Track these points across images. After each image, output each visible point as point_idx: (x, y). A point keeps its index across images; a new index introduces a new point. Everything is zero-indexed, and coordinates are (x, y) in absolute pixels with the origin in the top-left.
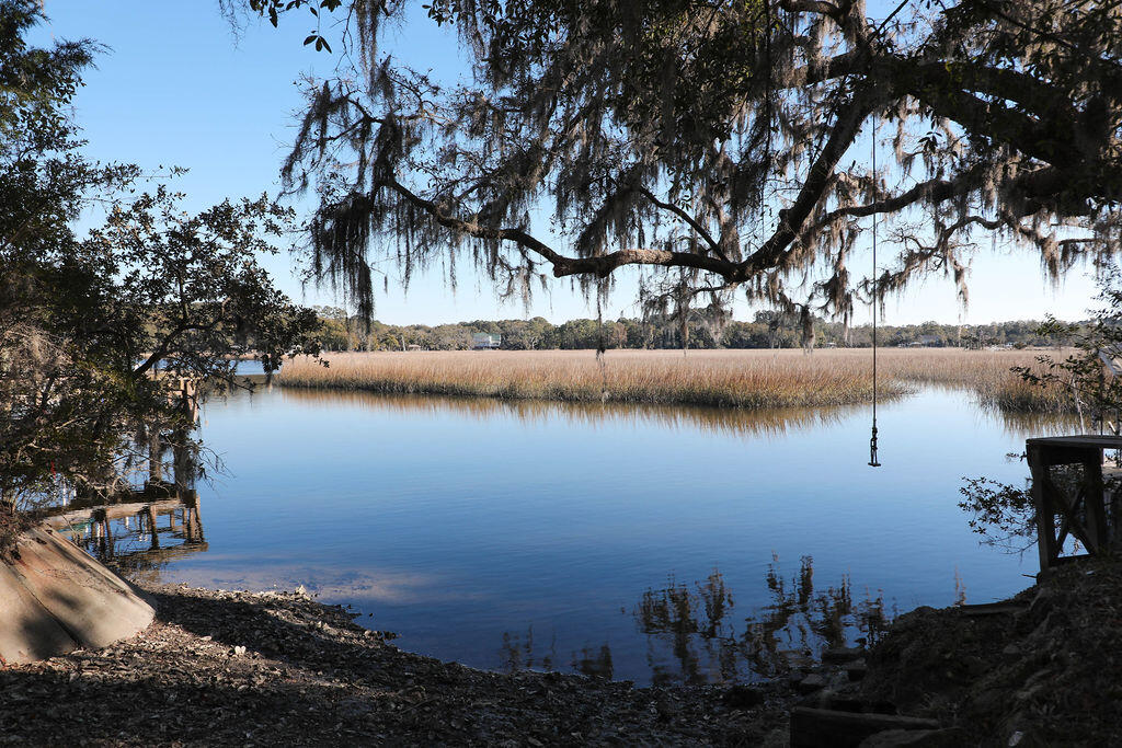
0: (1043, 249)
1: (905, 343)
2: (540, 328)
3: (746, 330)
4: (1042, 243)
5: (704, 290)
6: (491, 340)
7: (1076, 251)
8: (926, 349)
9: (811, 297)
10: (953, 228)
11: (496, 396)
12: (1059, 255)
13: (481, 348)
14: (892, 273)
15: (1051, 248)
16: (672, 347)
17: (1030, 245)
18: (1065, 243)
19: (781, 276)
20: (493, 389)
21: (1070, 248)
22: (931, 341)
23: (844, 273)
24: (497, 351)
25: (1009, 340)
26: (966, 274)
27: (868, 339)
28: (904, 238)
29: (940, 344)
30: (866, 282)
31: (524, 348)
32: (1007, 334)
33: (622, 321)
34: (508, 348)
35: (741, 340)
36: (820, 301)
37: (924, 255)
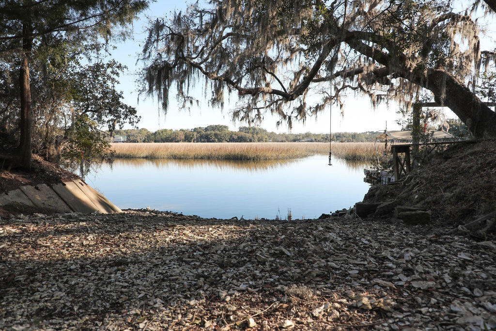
0: (371, 97)
1: (299, 140)
2: (145, 133)
3: (235, 135)
4: (371, 95)
5: (255, 108)
6: (122, 138)
7: (381, 99)
8: (306, 143)
9: (292, 113)
10: (341, 89)
11: (146, 158)
12: (376, 100)
13: (118, 142)
14: (319, 105)
15: (374, 97)
16: (204, 142)
17: (367, 96)
18: (378, 95)
19: (284, 104)
20: (144, 155)
21: (379, 97)
22: (309, 140)
23: (304, 104)
24: (125, 143)
25: (338, 140)
26: (343, 106)
27: (284, 139)
28: (323, 92)
29: (312, 141)
30: (311, 108)
31: (138, 142)
32: (337, 137)
33: (181, 130)
34: (131, 142)
35: (233, 139)
36: (295, 114)
37: (331, 98)
